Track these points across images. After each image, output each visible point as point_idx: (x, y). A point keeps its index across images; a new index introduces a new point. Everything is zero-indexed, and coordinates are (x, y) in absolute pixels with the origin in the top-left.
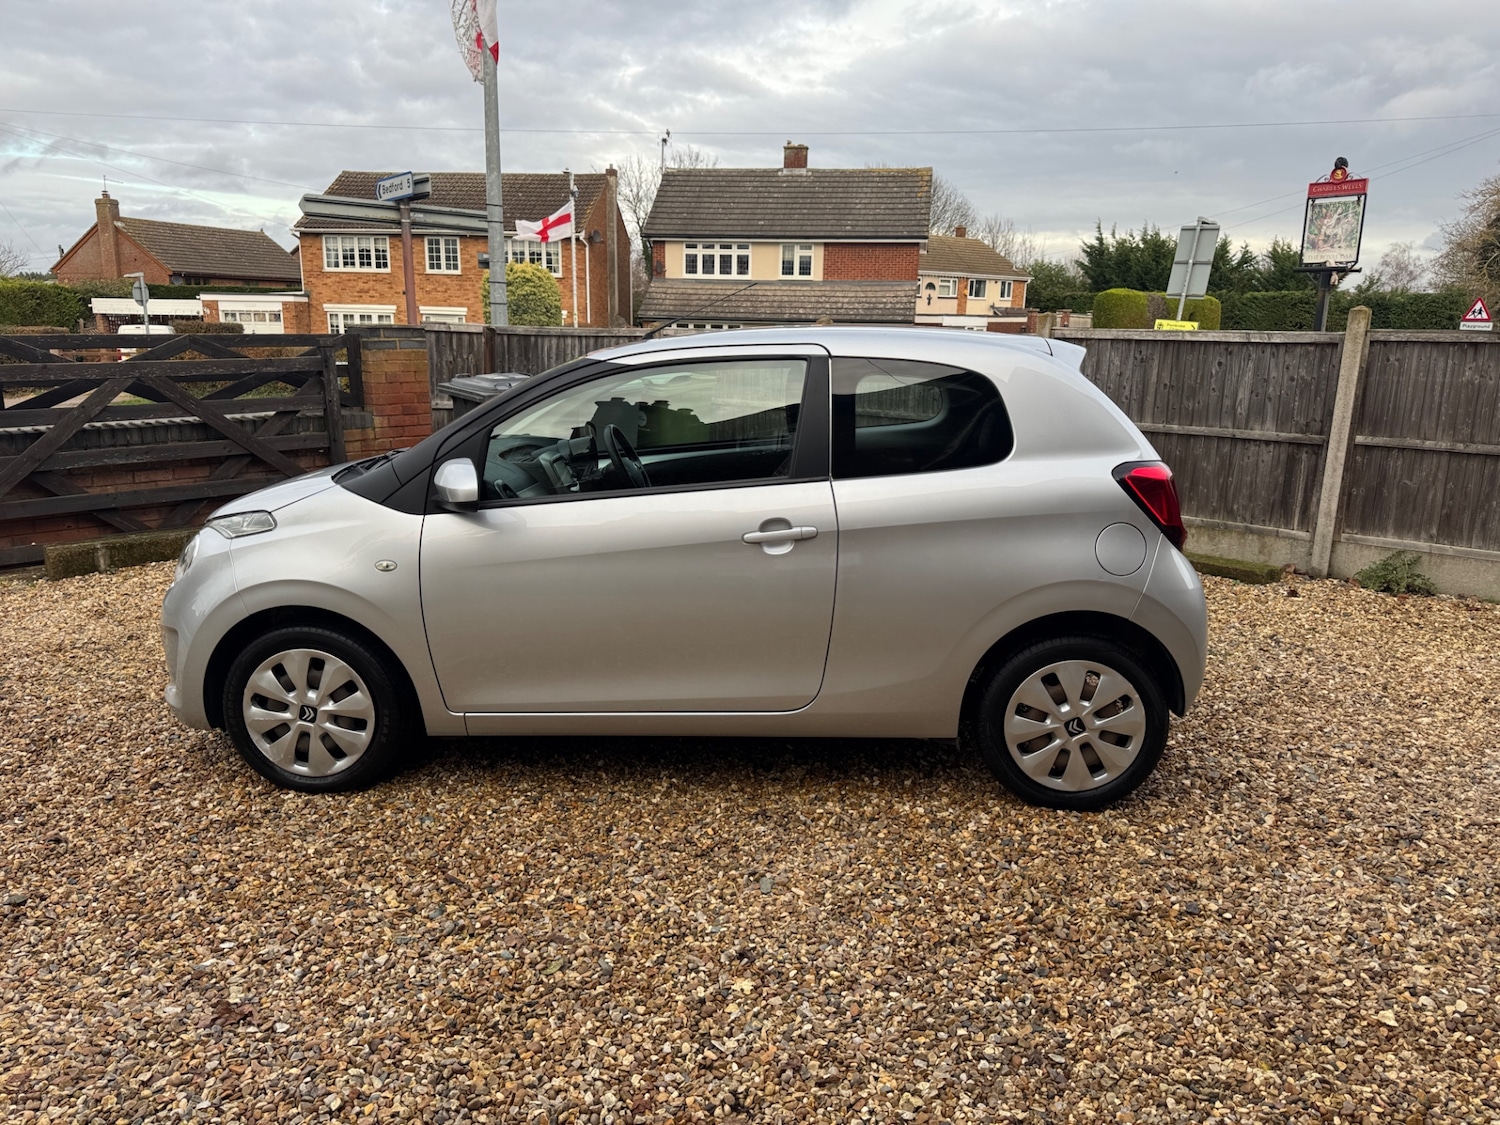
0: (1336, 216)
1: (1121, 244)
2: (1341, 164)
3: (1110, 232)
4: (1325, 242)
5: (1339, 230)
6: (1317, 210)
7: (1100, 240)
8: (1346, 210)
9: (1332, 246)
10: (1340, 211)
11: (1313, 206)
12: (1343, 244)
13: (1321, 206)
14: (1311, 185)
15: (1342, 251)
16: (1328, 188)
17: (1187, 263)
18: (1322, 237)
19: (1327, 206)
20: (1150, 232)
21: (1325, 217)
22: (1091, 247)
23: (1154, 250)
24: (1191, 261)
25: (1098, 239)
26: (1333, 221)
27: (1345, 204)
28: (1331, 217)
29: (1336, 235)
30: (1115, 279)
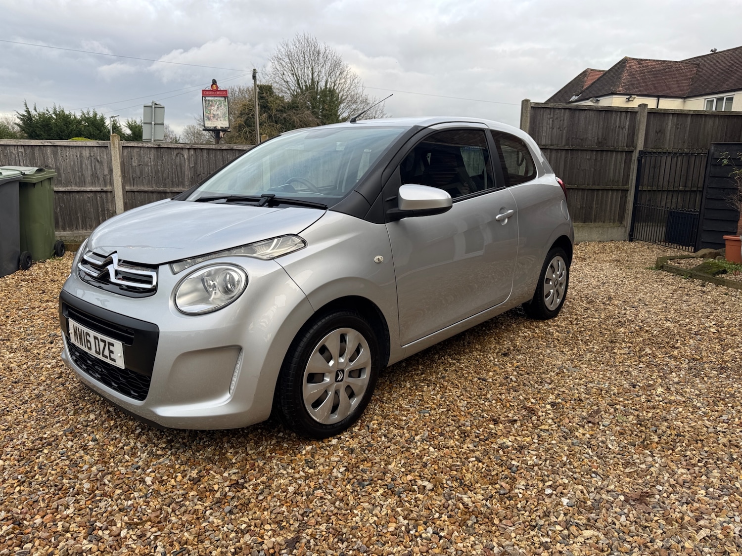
0: (216, 106)
1: (42, 116)
2: (214, 82)
3: (33, 108)
4: (214, 117)
5: (219, 112)
6: (207, 102)
7: (28, 111)
8: (220, 104)
9: (217, 119)
10: (218, 103)
11: (206, 100)
12: (222, 119)
13: (209, 101)
14: (203, 90)
15: (222, 122)
16: (211, 93)
17: (151, 124)
18: (212, 115)
19: (212, 101)
20: (58, 109)
21: (212, 106)
22: (23, 115)
23: (63, 120)
24: (153, 123)
25: (26, 111)
26: (215, 108)
27: (219, 100)
28: (214, 106)
29: (218, 114)
30: (43, 134)
